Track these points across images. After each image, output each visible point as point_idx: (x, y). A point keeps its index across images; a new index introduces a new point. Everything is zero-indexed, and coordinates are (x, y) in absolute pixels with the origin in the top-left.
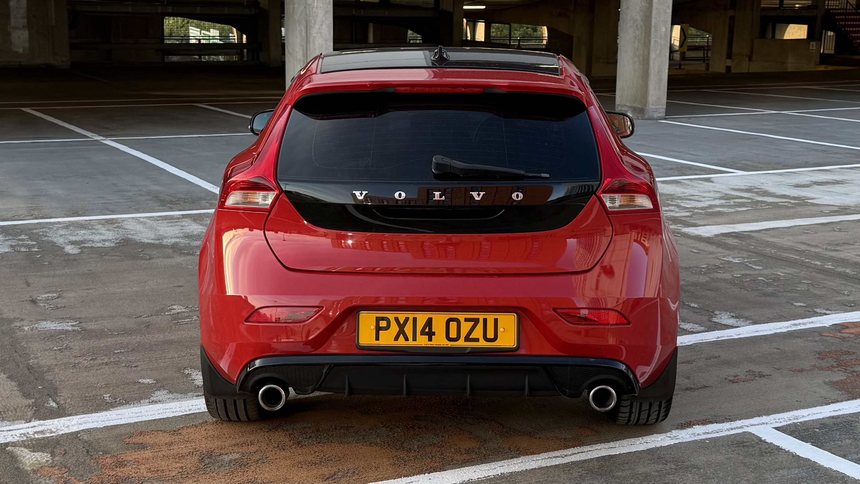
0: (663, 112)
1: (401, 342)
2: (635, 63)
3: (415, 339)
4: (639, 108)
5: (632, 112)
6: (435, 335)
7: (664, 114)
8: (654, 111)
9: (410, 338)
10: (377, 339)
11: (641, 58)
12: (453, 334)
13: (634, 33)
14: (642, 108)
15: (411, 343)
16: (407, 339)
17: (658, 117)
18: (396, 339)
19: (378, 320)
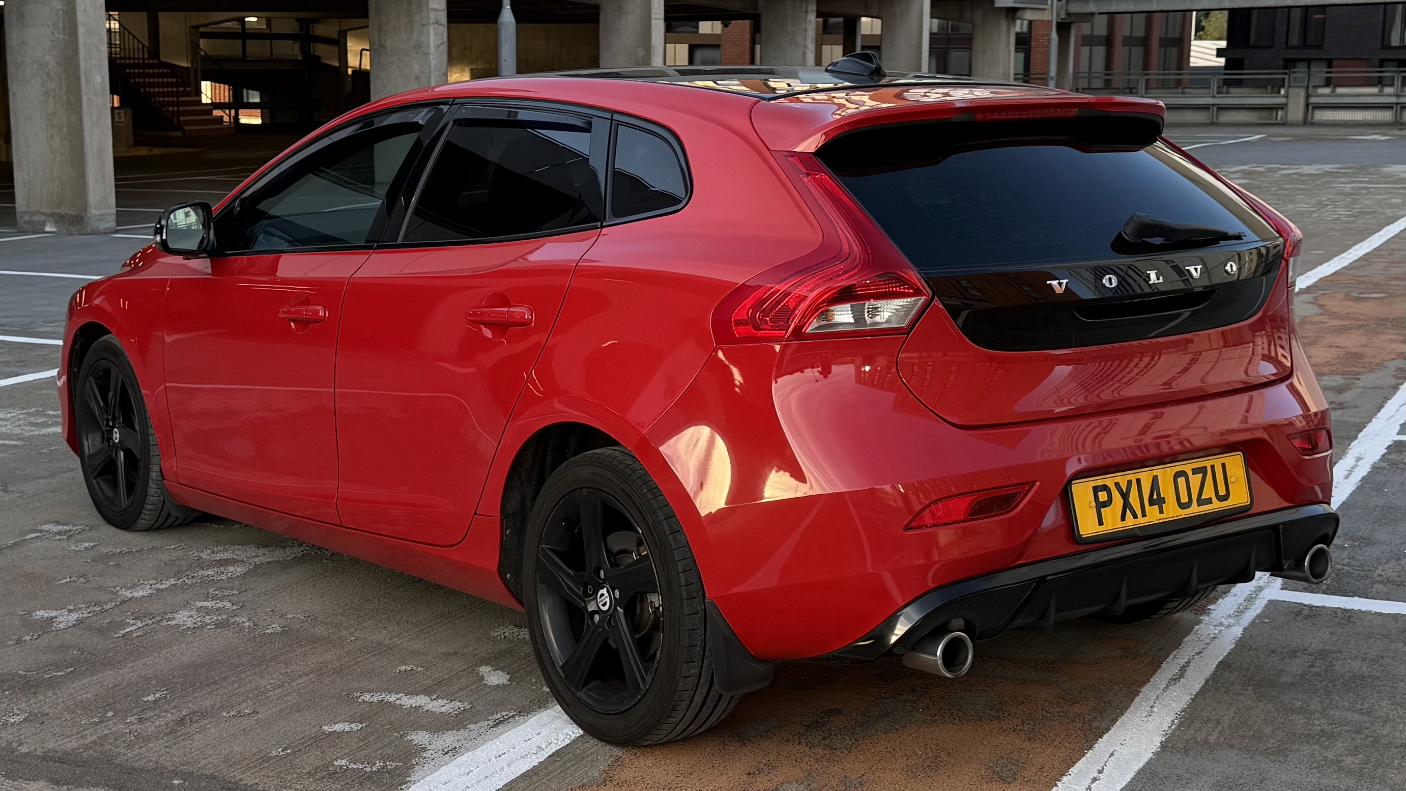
0: (113, 221)
1: (1130, 522)
2: (52, 137)
3: (1144, 515)
4: (72, 216)
5: (56, 222)
6: (1165, 503)
7: (114, 224)
8: (99, 220)
9: (1139, 514)
10: (1101, 523)
11: (65, 129)
12: (1185, 499)
13: (42, 85)
14: (77, 216)
15: (1141, 521)
16: (1135, 517)
17: (107, 229)
18: (1123, 518)
19: (1096, 490)
